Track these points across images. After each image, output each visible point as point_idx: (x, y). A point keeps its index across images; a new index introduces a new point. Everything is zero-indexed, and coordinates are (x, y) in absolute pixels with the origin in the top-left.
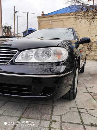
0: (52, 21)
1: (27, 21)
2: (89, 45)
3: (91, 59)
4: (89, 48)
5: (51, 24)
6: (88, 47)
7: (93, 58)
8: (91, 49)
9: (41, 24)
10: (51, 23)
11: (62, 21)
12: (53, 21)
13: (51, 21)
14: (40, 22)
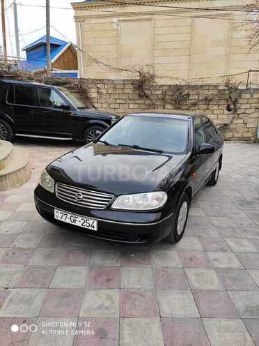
0: (119, 20)
1: (48, 21)
2: (230, 97)
3: (236, 136)
4: (232, 107)
5: (116, 28)
6: (229, 105)
7: (240, 135)
8: (236, 110)
9: (86, 27)
10: (117, 25)
11: (151, 19)
12: (121, 18)
13: (115, 20)
14: (84, 21)
